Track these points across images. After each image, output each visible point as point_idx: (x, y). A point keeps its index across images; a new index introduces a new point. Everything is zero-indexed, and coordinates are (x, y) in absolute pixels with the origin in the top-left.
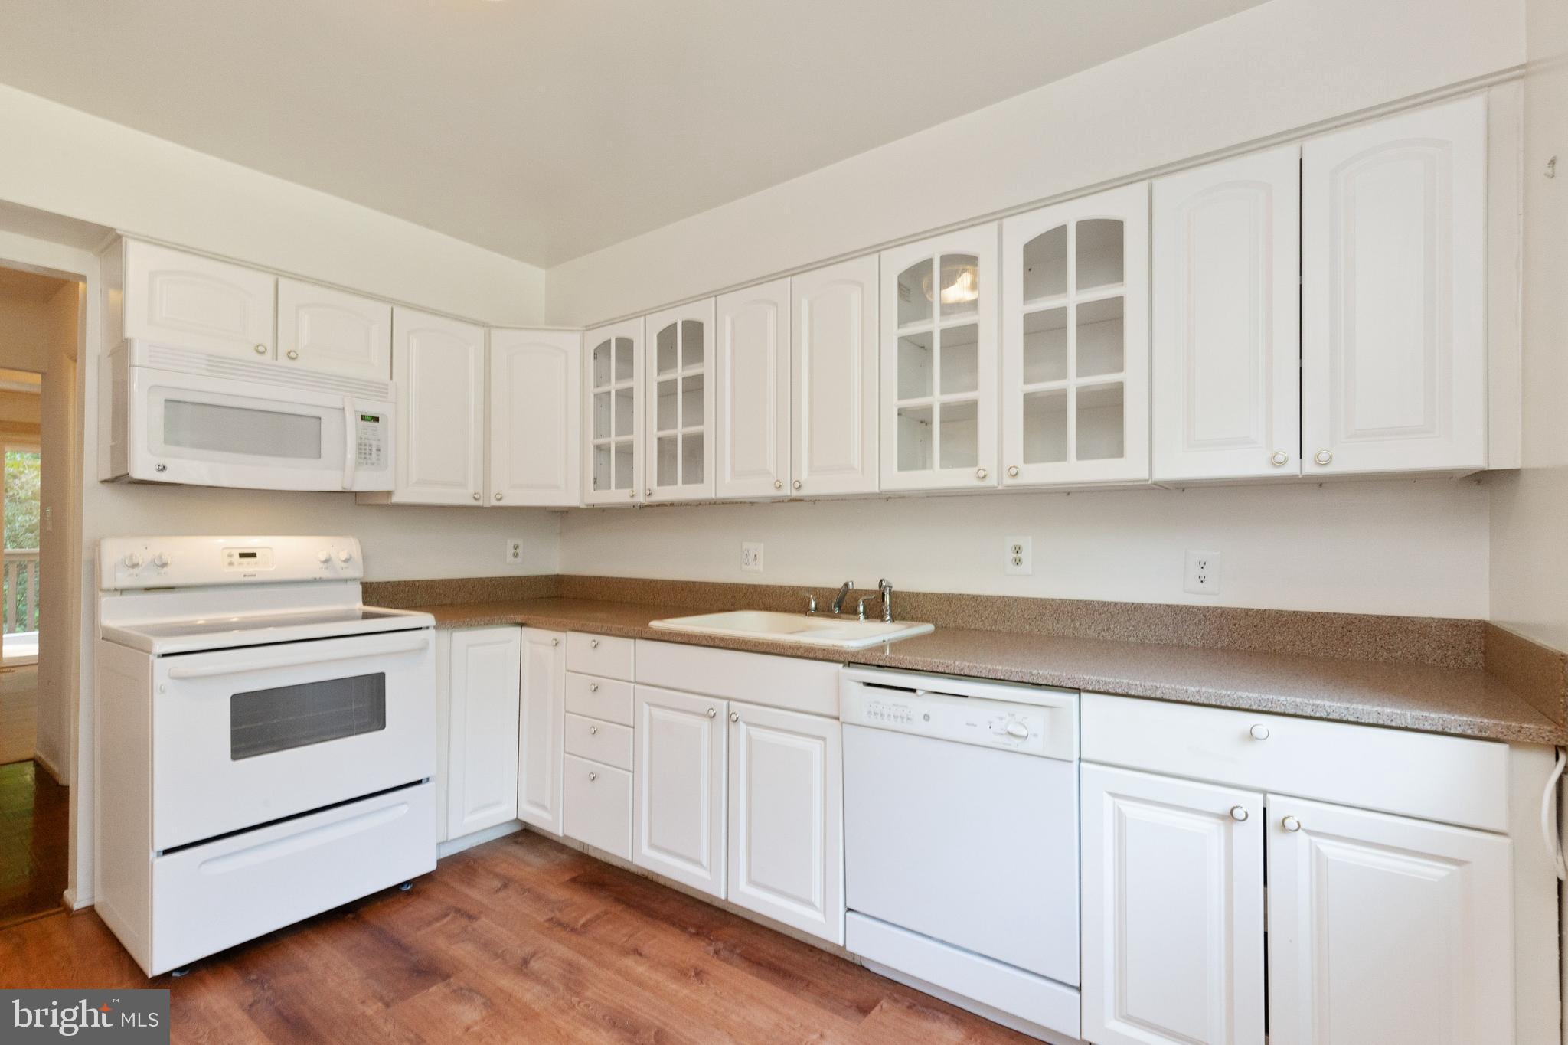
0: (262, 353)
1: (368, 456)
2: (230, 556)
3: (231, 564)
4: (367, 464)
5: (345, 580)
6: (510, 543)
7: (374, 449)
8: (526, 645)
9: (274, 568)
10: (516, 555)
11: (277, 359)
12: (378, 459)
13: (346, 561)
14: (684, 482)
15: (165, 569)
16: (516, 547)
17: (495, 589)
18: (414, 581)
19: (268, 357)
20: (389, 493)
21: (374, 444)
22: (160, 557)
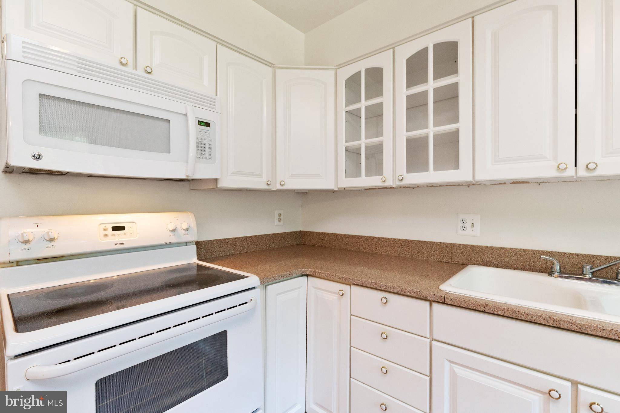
0: (125, 65)
1: (203, 152)
2: (105, 229)
3: (106, 236)
4: (202, 158)
5: (186, 244)
6: (277, 213)
7: (207, 147)
8: (311, 291)
9: (137, 238)
10: (280, 220)
11: (136, 70)
12: (210, 155)
13: (187, 229)
14: (435, 170)
15: (53, 243)
16: (280, 215)
17: (270, 241)
18: (225, 239)
19: (129, 69)
20: (216, 180)
21: (207, 143)
22: (48, 233)
